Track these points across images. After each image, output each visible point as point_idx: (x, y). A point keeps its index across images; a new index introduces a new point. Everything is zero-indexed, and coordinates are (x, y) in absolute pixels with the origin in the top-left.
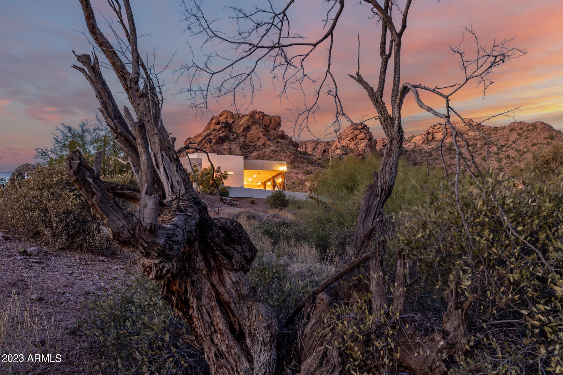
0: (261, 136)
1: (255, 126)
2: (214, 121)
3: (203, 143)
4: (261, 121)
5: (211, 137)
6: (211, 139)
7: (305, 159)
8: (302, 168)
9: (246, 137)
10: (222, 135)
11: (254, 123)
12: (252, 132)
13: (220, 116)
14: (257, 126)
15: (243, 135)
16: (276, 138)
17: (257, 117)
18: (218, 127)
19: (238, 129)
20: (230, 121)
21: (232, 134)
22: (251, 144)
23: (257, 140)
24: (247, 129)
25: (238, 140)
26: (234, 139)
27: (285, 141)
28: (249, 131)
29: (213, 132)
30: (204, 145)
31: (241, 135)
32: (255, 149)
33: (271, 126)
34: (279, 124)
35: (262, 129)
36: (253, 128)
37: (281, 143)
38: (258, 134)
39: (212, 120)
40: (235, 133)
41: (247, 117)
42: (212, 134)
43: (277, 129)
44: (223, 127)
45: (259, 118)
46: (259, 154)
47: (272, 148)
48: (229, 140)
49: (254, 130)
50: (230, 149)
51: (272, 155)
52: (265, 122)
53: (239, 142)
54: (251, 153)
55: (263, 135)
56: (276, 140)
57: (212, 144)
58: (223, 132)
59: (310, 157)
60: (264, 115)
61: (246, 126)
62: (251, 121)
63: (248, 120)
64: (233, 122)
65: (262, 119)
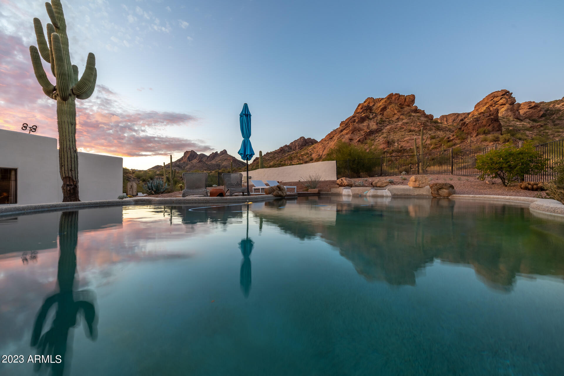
0: (396, 112)
1: (391, 106)
2: (360, 107)
3: (349, 123)
4: (397, 101)
5: (355, 118)
6: (355, 120)
7: (435, 127)
8: (430, 134)
9: (383, 115)
10: (363, 115)
11: (390, 103)
12: (388, 110)
13: (365, 102)
14: (393, 105)
15: (381, 114)
16: (409, 113)
17: (393, 98)
18: (361, 110)
19: (377, 110)
20: (371, 105)
21: (371, 114)
22: (387, 120)
23: (392, 116)
24: (384, 109)
25: (376, 118)
26: (373, 118)
27: (418, 114)
28: (385, 110)
29: (357, 115)
30: (349, 124)
31: (379, 114)
32: (390, 123)
33: (406, 103)
34: (413, 101)
35: (397, 107)
36: (390, 107)
37: (414, 116)
38: (393, 111)
39: (359, 106)
40: (374, 113)
41: (385, 100)
42: (356, 116)
43: (411, 105)
44: (365, 110)
45: (395, 99)
46: (392, 127)
47: (404, 121)
48: (369, 119)
49: (391, 109)
50: (369, 125)
51: (403, 126)
52: (400, 101)
53: (377, 119)
54: (386, 126)
55: (398, 112)
56: (408, 115)
57: (355, 123)
58: (364, 113)
59: (440, 125)
60: (400, 96)
61: (383, 106)
62: (388, 102)
63: (385, 102)
64: (374, 105)
65: (398, 99)
